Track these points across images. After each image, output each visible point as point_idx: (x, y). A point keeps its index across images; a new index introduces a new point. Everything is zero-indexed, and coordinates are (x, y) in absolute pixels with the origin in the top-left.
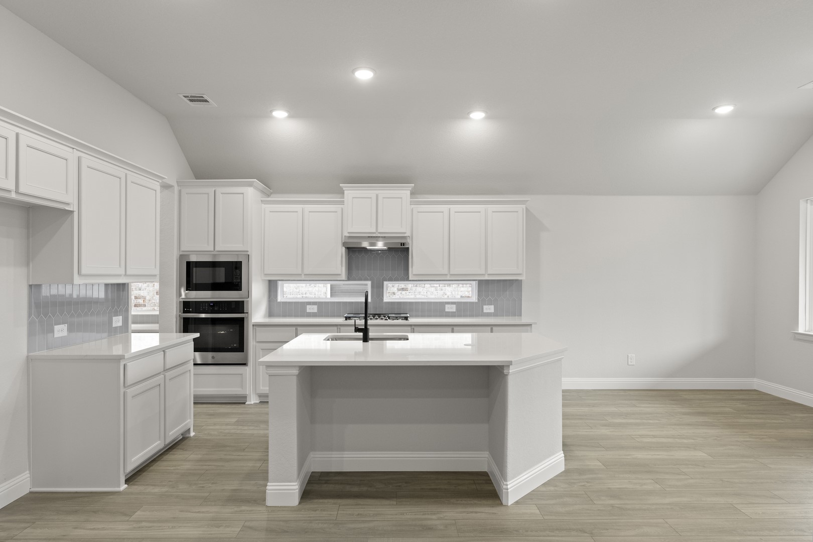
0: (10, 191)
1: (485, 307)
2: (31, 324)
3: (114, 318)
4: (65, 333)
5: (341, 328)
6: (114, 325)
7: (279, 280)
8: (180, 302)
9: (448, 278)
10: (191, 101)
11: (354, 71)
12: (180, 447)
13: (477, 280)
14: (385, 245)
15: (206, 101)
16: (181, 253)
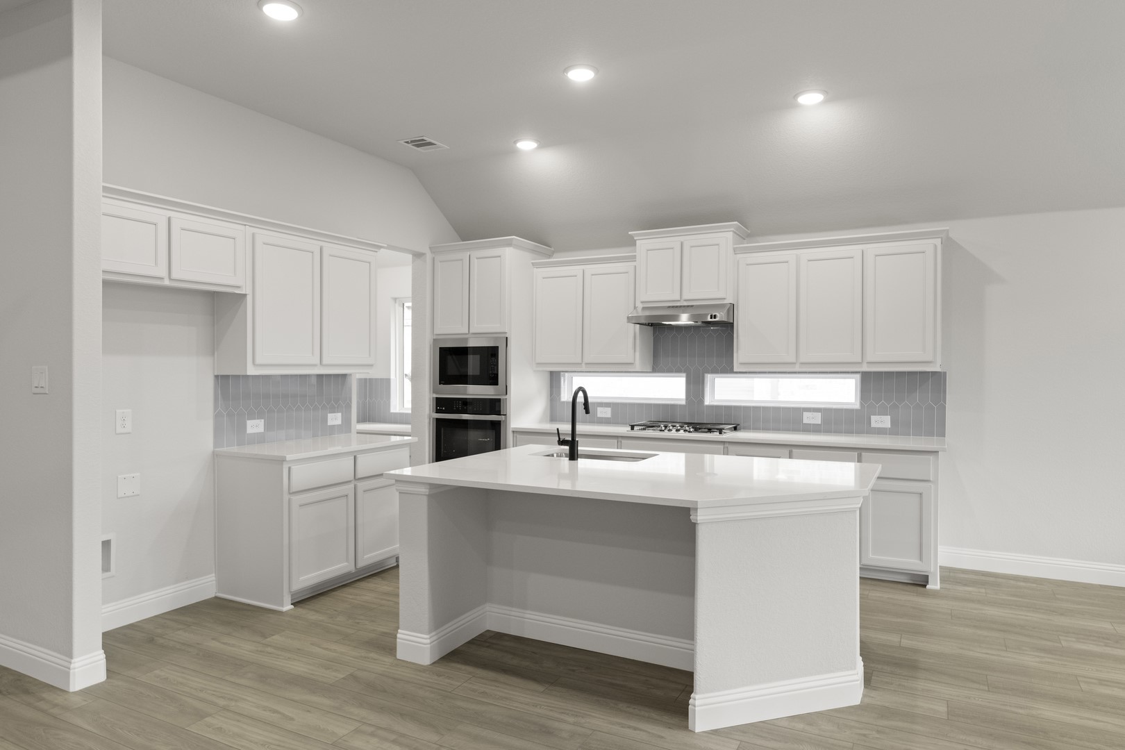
0: (162, 279)
1: (873, 418)
2: (217, 416)
3: (330, 416)
4: (261, 429)
5: (623, 441)
6: (330, 423)
7: (563, 372)
8: (433, 398)
9: (797, 369)
10: (418, 146)
11: (566, 70)
12: (383, 575)
13: (859, 372)
14: (692, 317)
15: (430, 144)
16: (435, 338)
